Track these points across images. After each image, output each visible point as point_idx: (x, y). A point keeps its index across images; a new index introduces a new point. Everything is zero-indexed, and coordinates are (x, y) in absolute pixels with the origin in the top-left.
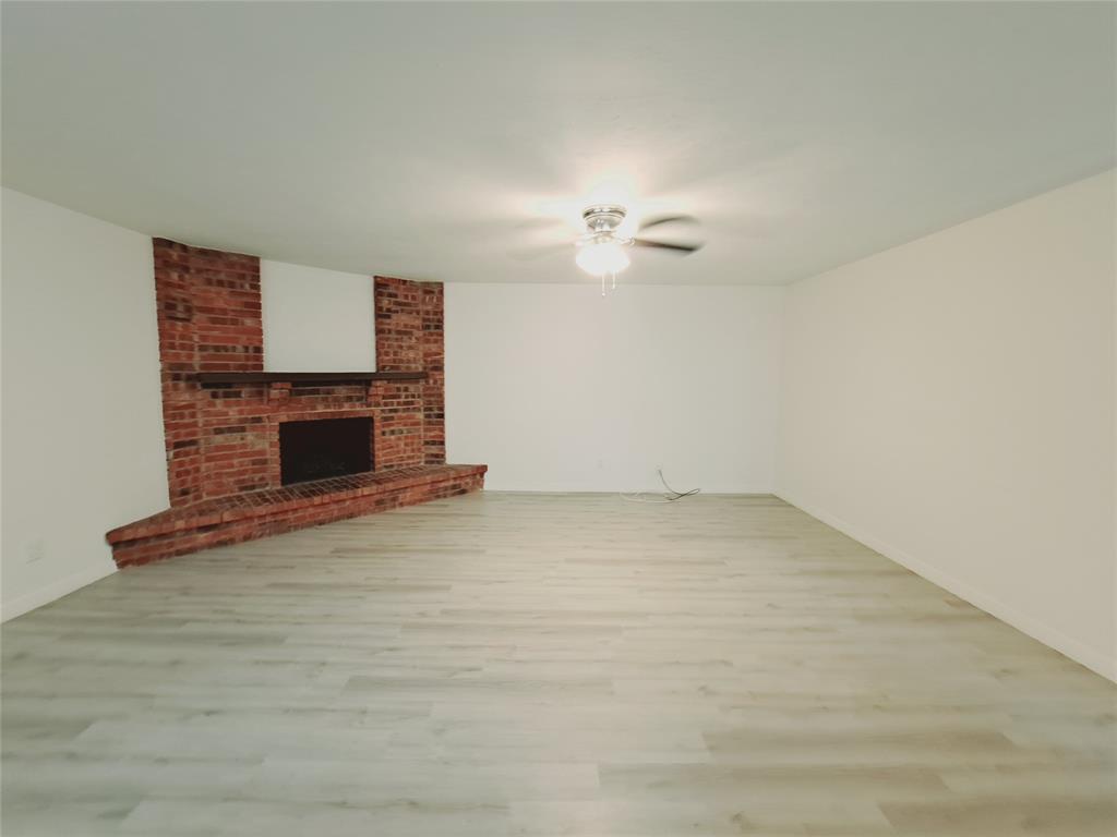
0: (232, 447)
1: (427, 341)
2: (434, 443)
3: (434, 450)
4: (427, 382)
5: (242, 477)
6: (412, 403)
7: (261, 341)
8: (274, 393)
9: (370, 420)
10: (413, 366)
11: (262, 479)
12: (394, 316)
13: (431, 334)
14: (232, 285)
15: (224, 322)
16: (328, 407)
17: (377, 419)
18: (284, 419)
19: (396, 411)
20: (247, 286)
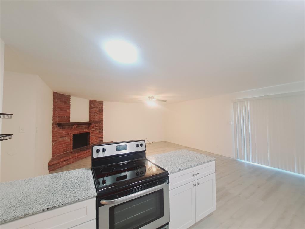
0: (63, 141)
1: (100, 114)
2: (101, 137)
3: (101, 139)
4: (100, 123)
5: (64, 149)
6: (96, 128)
7: (70, 115)
8: (73, 127)
9: (89, 133)
10: (97, 120)
11: (68, 149)
12: (94, 109)
13: (101, 112)
14: (65, 102)
15: (63, 111)
16: (81, 130)
17: (91, 132)
18: (74, 134)
19: (93, 130)
20: (68, 102)
